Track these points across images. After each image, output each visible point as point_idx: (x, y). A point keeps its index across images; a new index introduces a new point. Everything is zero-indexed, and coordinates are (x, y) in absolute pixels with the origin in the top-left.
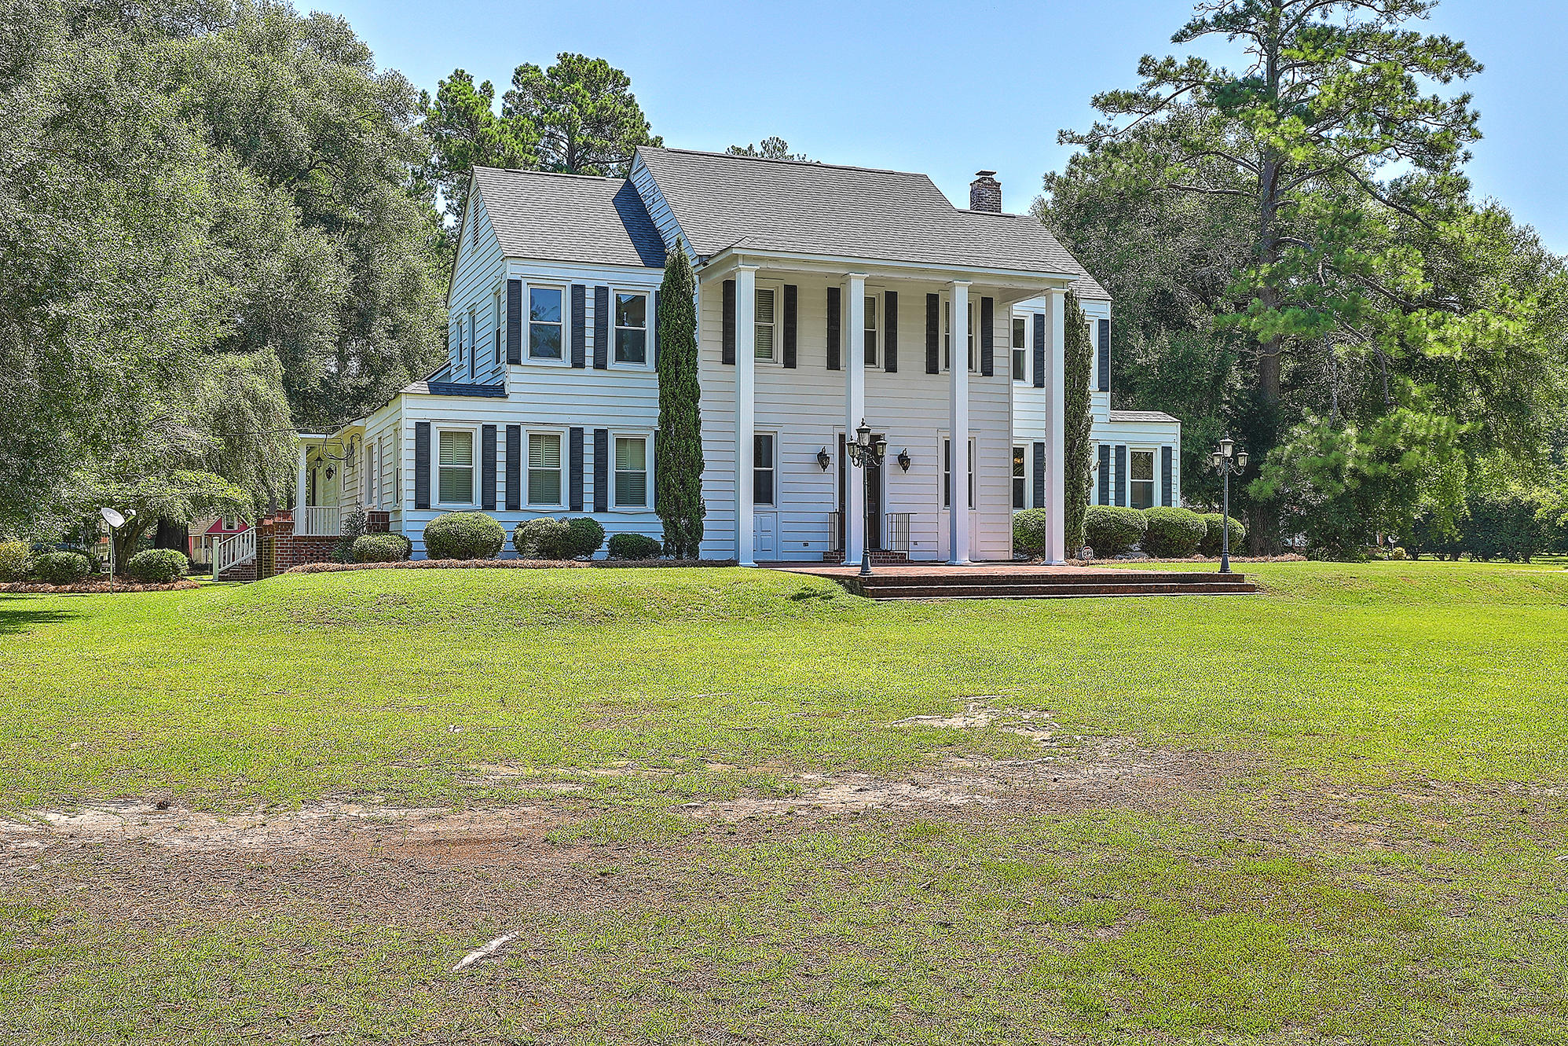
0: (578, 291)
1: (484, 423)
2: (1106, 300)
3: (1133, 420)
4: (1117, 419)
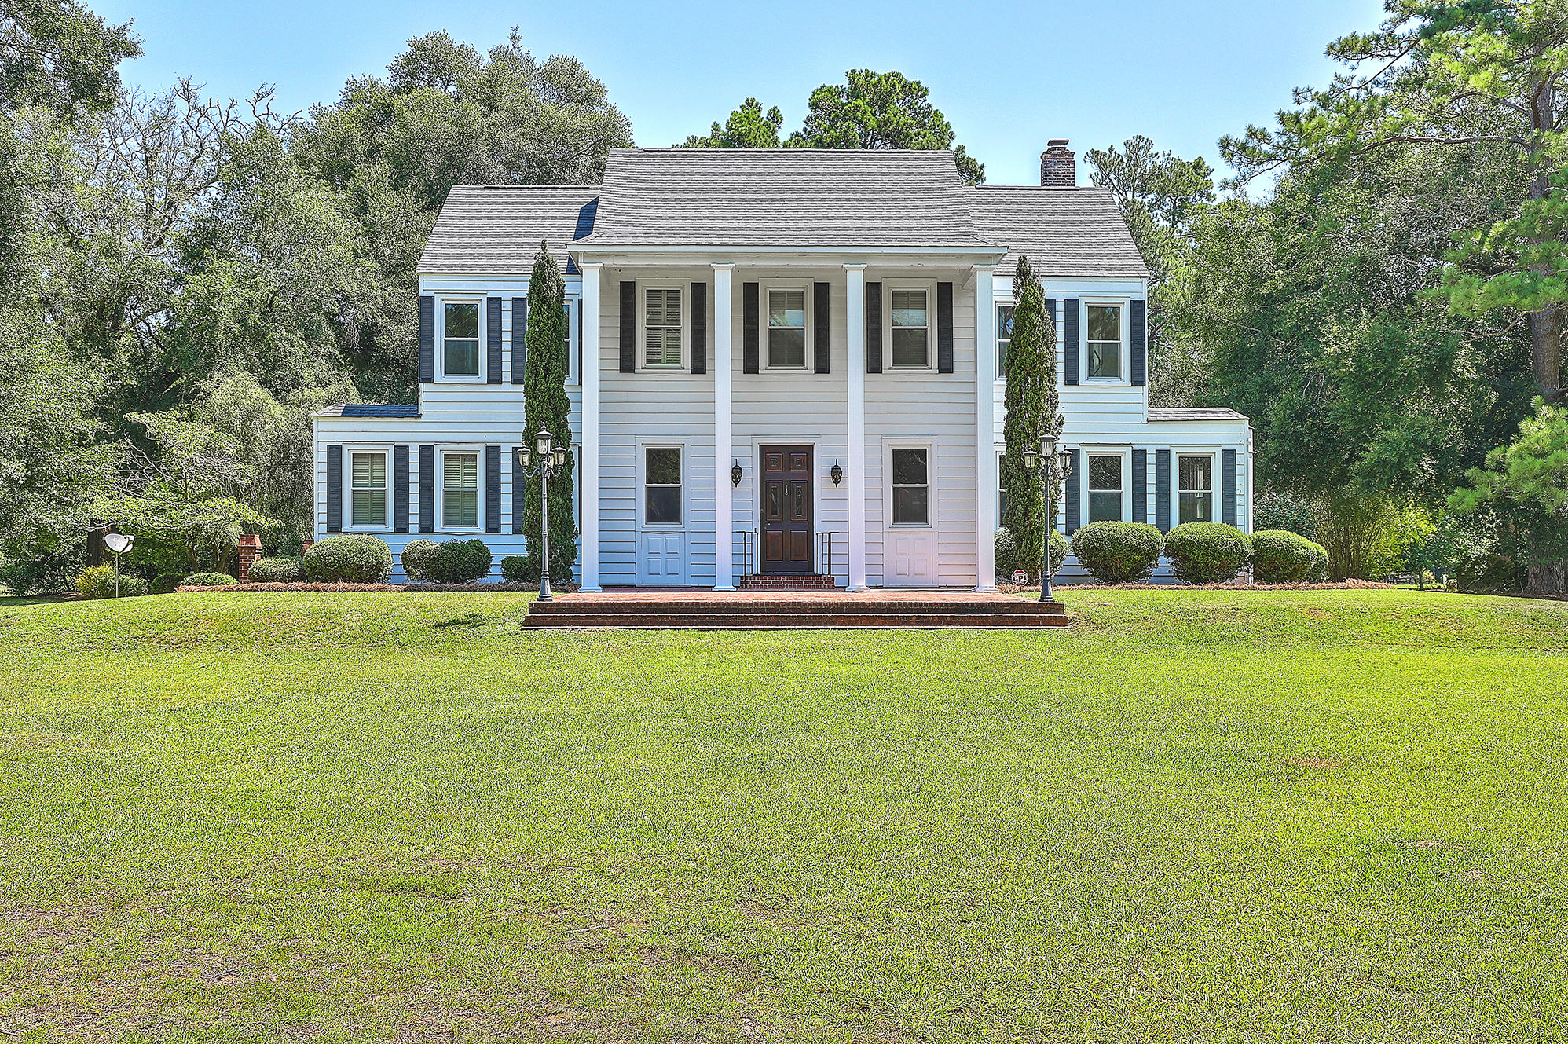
0: (495, 303)
1: (396, 444)
2: (1141, 277)
3: (1181, 419)
4: (1159, 419)
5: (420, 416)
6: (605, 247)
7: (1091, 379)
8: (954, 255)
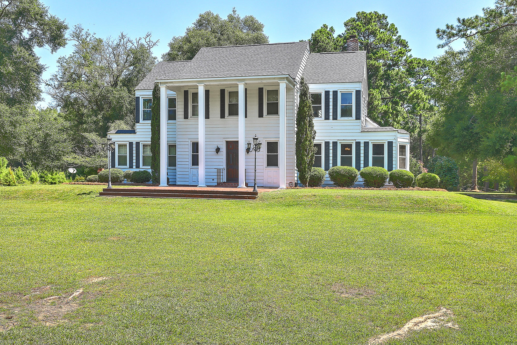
1: (129, 142)
2: (359, 82)
3: (373, 131)
4: (365, 131)
5: (136, 133)
6: (165, 80)
7: (342, 118)
8: (272, 78)
